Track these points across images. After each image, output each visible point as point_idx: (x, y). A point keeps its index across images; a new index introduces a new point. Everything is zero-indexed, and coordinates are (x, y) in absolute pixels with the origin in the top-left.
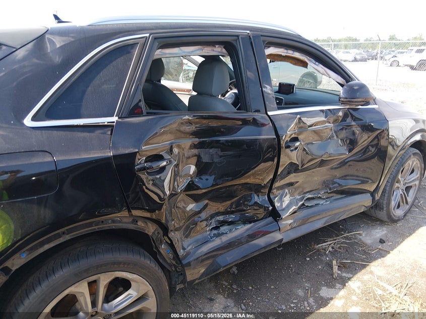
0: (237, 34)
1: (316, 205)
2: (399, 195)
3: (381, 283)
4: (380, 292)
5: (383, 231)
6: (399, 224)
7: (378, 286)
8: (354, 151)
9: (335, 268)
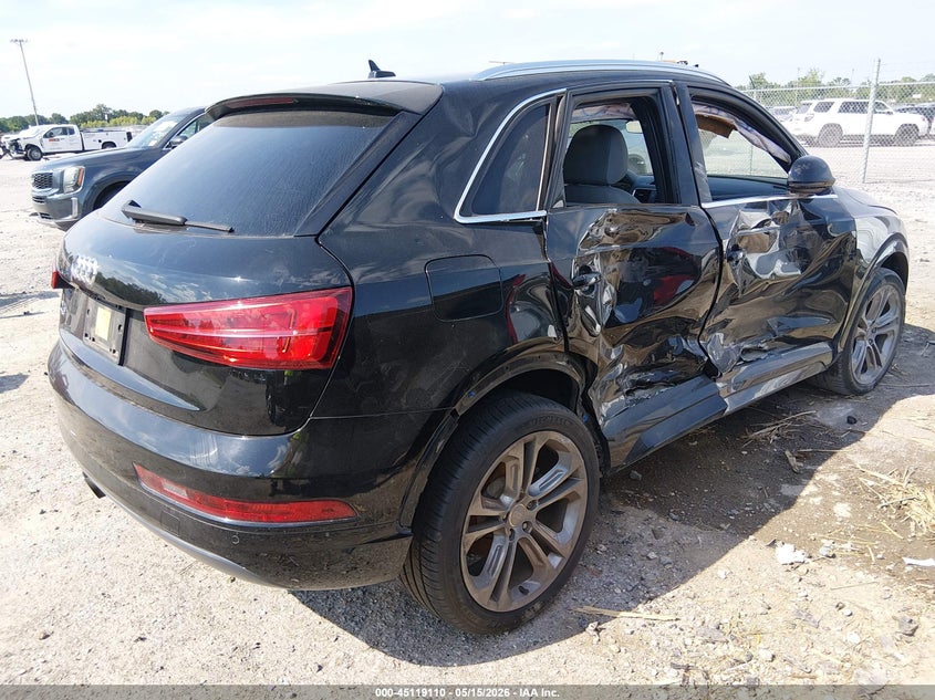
0: (658, 85)
1: (758, 359)
2: (864, 350)
3: (870, 473)
4: (870, 483)
5: (847, 408)
6: (871, 396)
7: (866, 476)
8: (808, 271)
9: (793, 461)
